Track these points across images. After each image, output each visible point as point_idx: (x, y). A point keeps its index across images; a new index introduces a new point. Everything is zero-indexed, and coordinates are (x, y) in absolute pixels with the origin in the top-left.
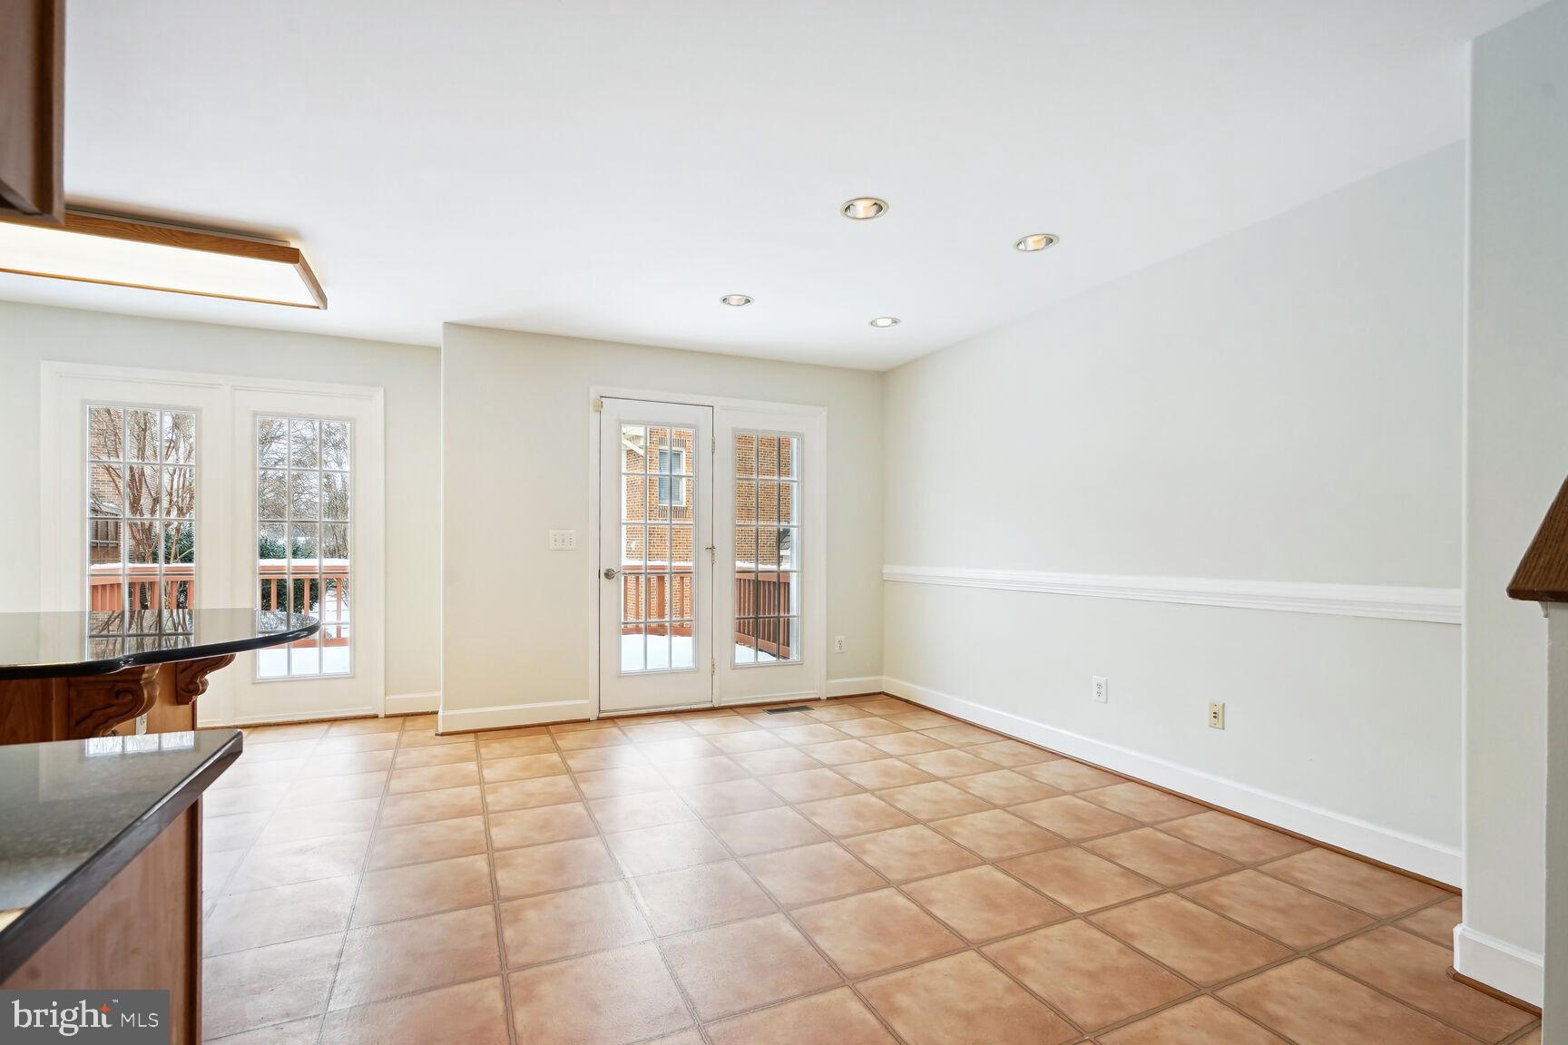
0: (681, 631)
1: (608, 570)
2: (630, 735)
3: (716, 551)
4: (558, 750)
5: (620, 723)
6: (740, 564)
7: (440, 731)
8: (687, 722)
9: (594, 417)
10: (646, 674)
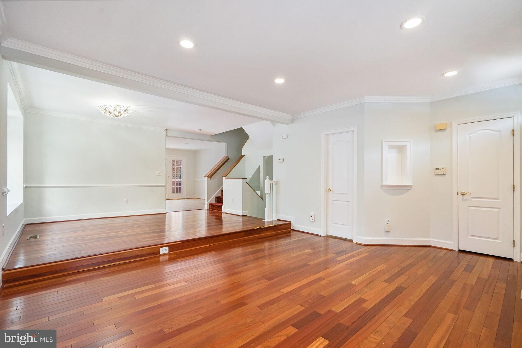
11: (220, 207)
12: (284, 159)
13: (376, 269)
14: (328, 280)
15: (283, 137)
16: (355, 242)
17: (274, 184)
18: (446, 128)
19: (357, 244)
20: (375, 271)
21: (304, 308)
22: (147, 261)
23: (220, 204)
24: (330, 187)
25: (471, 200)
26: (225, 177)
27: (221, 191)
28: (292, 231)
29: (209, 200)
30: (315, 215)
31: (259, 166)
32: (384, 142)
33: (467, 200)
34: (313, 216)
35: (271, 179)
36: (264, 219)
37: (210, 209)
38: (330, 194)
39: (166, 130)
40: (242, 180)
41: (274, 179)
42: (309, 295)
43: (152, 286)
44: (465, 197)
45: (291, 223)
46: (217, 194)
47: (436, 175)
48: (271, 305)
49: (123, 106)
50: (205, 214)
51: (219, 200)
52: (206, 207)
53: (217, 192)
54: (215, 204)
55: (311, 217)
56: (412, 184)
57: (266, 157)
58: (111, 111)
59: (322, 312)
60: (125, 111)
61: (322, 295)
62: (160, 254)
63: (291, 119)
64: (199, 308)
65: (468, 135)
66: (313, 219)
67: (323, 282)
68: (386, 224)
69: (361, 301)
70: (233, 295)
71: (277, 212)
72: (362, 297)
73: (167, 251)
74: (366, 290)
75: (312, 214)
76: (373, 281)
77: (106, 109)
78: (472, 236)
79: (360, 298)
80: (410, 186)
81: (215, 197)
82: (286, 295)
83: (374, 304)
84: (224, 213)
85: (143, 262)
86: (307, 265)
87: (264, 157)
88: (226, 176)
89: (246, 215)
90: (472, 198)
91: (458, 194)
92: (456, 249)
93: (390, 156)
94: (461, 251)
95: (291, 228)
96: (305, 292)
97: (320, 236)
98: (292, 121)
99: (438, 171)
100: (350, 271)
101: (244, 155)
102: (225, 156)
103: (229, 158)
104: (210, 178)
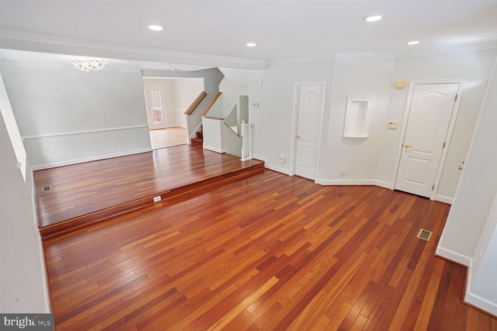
11: (201, 144)
12: (259, 104)
13: (326, 212)
14: (287, 226)
15: (257, 82)
16: (316, 182)
17: (249, 127)
18: (404, 87)
19: (317, 184)
20: (325, 214)
21: (266, 253)
22: (145, 210)
23: (200, 140)
24: (299, 135)
25: (411, 152)
26: (204, 117)
27: (201, 126)
28: (265, 170)
29: (191, 134)
30: (285, 158)
31: (236, 105)
32: (349, 98)
33: (408, 152)
34: (283, 159)
35: (247, 122)
36: (241, 158)
37: (192, 144)
38: (299, 141)
39: (142, 70)
40: (219, 121)
41: (250, 123)
42: (271, 241)
43: (153, 236)
44: (408, 149)
45: (264, 163)
46: (197, 129)
47: (389, 128)
48: (243, 251)
49: (97, 61)
50: (188, 149)
51: (200, 135)
52: (188, 142)
53: (197, 128)
54: (195, 140)
55: (282, 159)
56: (367, 136)
57: (242, 97)
58: (86, 67)
59: (278, 256)
60: (100, 65)
61: (280, 241)
62: (155, 202)
63: (266, 65)
64: (191, 256)
65: (420, 96)
66: (283, 161)
67: (284, 228)
68: (342, 169)
69: (308, 245)
70: (215, 243)
71: (252, 152)
72: (309, 242)
73: (160, 199)
74: (313, 234)
75: (283, 157)
76: (320, 225)
77: (81, 65)
78: (406, 180)
79: (307, 243)
80: (366, 138)
81: (196, 133)
82: (254, 242)
83: (315, 248)
84: (205, 149)
85: (142, 211)
86: (273, 211)
87: (241, 96)
88: (204, 116)
89: (225, 153)
90: (413, 150)
91: (403, 146)
92: (393, 189)
93: (353, 110)
94: (396, 190)
95: (265, 167)
96: (268, 239)
97: (288, 176)
98: (267, 67)
99: (391, 125)
100: (306, 215)
101: (221, 93)
102: (203, 92)
103: (206, 94)
104: (190, 115)
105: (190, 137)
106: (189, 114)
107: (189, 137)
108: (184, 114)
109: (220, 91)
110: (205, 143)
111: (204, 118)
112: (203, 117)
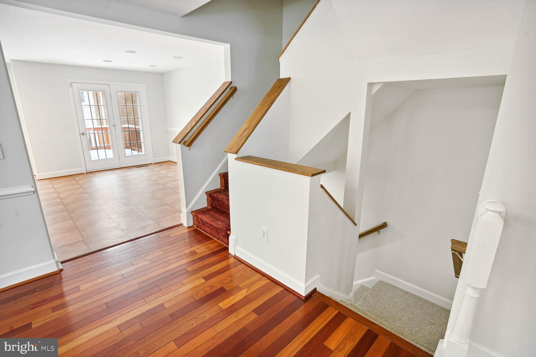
0: (109, 148)
1: (83, 133)
2: (96, 175)
3: (116, 126)
4: (75, 180)
5: (93, 173)
6: (123, 126)
7: (38, 179)
8: (113, 171)
9: (70, 89)
10: (99, 160)
23: (218, 223)
26: (235, 156)
29: (191, 201)
37: (195, 228)
40: (306, 180)
51: (219, 203)
52: (185, 220)
53: (209, 180)
81: (206, 193)
84: (234, 256)
88: (236, 153)
101: (289, 79)
102: (225, 83)
103: (235, 89)
104: (189, 145)
105: (190, 207)
106: (187, 144)
107: (187, 207)
108: (174, 142)
109: (283, 76)
110: (236, 240)
111: (236, 159)
112: (231, 157)
